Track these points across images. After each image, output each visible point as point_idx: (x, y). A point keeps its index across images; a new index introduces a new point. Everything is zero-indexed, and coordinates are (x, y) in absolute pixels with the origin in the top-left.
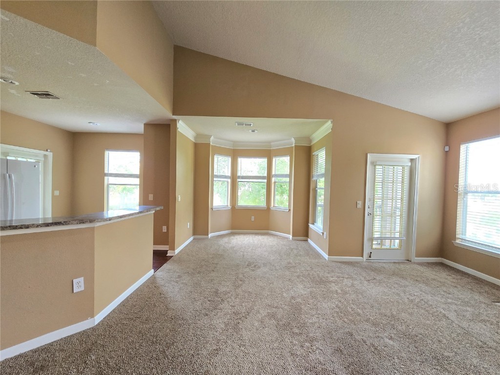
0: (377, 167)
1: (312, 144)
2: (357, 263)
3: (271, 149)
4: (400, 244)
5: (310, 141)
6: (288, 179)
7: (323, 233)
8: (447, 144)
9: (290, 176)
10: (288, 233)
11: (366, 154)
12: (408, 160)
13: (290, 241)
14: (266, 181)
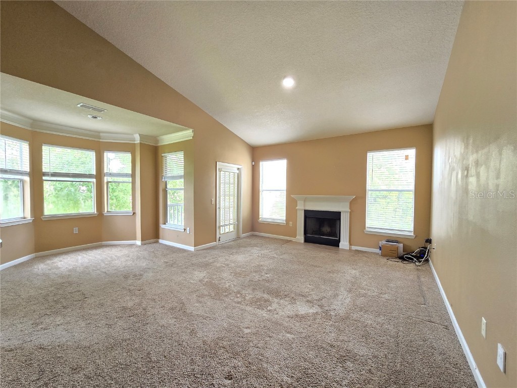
0: (222, 172)
1: (159, 145)
2: (214, 246)
3: (101, 140)
4: (234, 228)
5: (157, 141)
6: (130, 179)
7: (185, 229)
8: (253, 161)
9: (133, 175)
10: (135, 239)
11: (216, 162)
12: (236, 169)
13: (140, 246)
14: (94, 180)
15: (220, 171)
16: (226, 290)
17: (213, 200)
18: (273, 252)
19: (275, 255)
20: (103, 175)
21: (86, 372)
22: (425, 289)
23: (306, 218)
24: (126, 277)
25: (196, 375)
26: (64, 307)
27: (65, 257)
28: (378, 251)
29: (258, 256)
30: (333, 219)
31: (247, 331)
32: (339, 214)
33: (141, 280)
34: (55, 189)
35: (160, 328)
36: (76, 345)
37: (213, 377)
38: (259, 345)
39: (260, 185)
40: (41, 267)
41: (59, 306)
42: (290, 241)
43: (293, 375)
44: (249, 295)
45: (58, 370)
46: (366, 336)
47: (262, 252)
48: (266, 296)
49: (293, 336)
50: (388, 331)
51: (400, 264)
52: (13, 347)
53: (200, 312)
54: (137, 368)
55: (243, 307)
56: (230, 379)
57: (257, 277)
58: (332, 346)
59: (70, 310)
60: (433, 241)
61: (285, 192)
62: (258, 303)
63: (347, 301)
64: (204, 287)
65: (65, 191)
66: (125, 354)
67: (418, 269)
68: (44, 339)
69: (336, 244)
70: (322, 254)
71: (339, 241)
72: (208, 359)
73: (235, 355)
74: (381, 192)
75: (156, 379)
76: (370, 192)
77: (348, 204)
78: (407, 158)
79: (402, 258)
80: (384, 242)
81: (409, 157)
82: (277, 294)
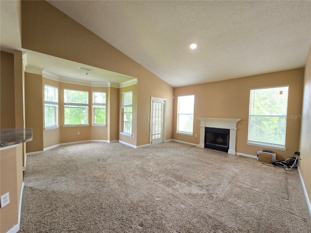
0: (154, 103)
1: (120, 88)
2: (148, 146)
3: (91, 86)
4: (161, 136)
5: (119, 86)
6: (105, 107)
7: (132, 136)
8: (174, 96)
9: (106, 105)
10: (107, 139)
11: (151, 97)
12: (163, 101)
13: (109, 143)
14: (88, 107)
15: (153, 103)
16: (150, 173)
17: (149, 119)
18: (183, 152)
19: (184, 155)
20: (92, 105)
21: (70, 208)
22: (290, 188)
23: (206, 132)
24: (99, 160)
25: (123, 220)
26: (67, 173)
27: (73, 146)
28: (256, 157)
29: (173, 154)
30: (224, 134)
31: (157, 199)
32: (228, 130)
33: (106, 163)
34: (70, 111)
35: (110, 190)
36: (69, 193)
37: (132, 223)
38: (163, 209)
39: (178, 111)
40: (61, 151)
41: (65, 172)
42: (196, 146)
43: (180, 231)
44: (163, 177)
45: (58, 205)
46: (236, 215)
47: (176, 152)
48: (173, 179)
49: (185, 207)
50: (253, 214)
51: (272, 167)
52: (42, 189)
53: (133, 184)
54: (95, 210)
55: (158, 184)
56: (141, 226)
57: (170, 167)
58: (209, 217)
59: (69, 174)
60: (301, 154)
61: (193, 115)
62: (167, 183)
63: (227, 189)
64: (138, 170)
65: (75, 113)
66: (90, 202)
67: (286, 173)
68: (56, 187)
69: (226, 150)
70: (215, 156)
71: (228, 148)
72: (132, 212)
73: (148, 213)
74: (265, 117)
75: (102, 218)
76: (251, 117)
77: (235, 124)
78: (281, 93)
79: (274, 164)
80: (261, 152)
81: (283, 92)
82: (180, 179)
